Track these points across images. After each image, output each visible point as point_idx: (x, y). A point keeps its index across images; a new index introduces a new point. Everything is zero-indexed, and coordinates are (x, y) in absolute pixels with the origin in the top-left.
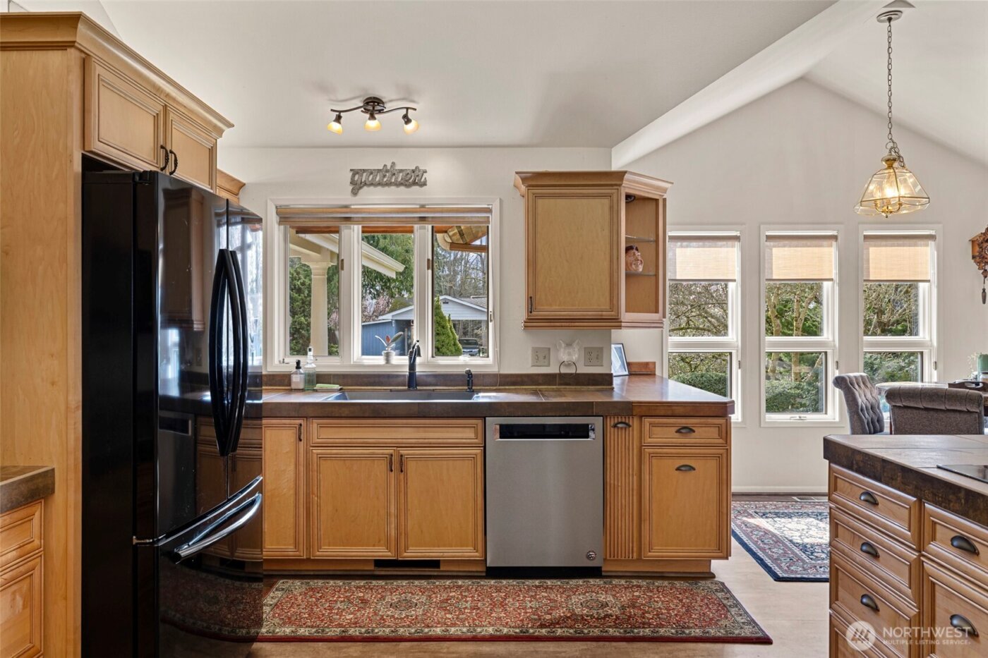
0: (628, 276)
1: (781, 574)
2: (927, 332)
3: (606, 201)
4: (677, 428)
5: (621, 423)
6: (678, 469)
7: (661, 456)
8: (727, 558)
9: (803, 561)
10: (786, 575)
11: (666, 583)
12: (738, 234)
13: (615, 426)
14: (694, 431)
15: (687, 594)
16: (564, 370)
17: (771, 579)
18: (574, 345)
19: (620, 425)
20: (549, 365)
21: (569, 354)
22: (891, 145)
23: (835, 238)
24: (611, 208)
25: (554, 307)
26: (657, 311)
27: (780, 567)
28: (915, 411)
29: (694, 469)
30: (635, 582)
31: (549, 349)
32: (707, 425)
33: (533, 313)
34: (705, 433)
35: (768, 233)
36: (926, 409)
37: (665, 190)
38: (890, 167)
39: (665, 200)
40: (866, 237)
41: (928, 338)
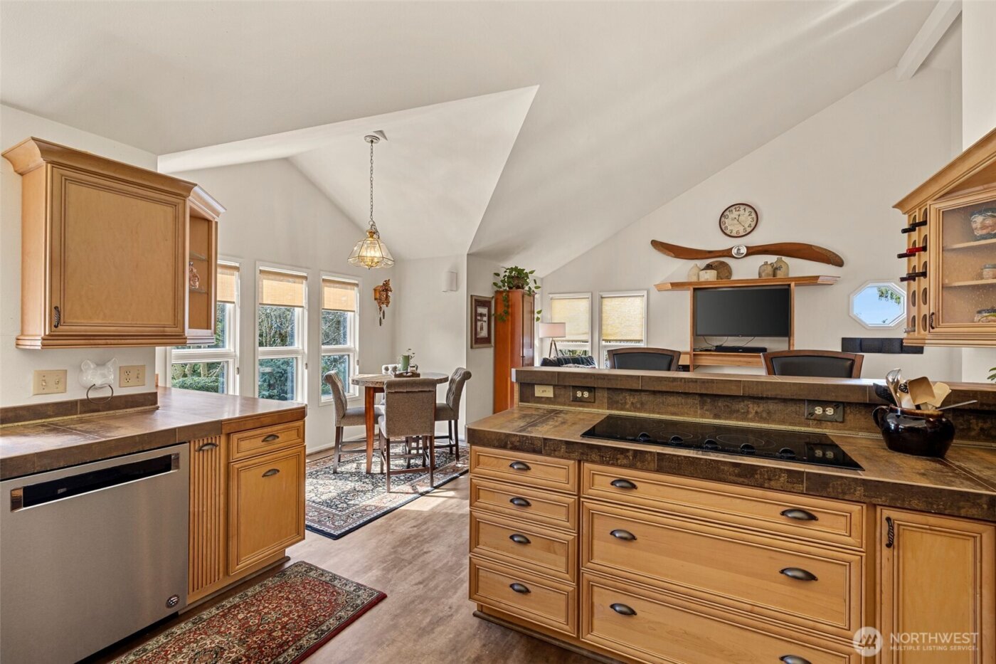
0: (191, 291)
1: (337, 533)
2: (352, 341)
3: (169, 210)
4: (263, 438)
5: (207, 444)
6: (264, 476)
7: (248, 468)
8: (304, 539)
9: (338, 515)
10: (339, 532)
11: (257, 588)
12: (237, 265)
13: (200, 449)
14: (278, 437)
15: (287, 589)
16: (92, 395)
17: (330, 540)
18: (109, 364)
19: (205, 448)
20: (65, 391)
21: (104, 376)
22: (371, 223)
23: (306, 278)
24: (176, 218)
25: (96, 321)
26: (208, 327)
27: (329, 527)
28: (401, 394)
29: (278, 471)
30: (227, 603)
31: (66, 371)
32: (288, 429)
33: (60, 327)
34: (285, 436)
35: (262, 268)
36: (407, 392)
37: (218, 214)
38: (372, 237)
39: (216, 223)
40: (324, 280)
41: (352, 346)
